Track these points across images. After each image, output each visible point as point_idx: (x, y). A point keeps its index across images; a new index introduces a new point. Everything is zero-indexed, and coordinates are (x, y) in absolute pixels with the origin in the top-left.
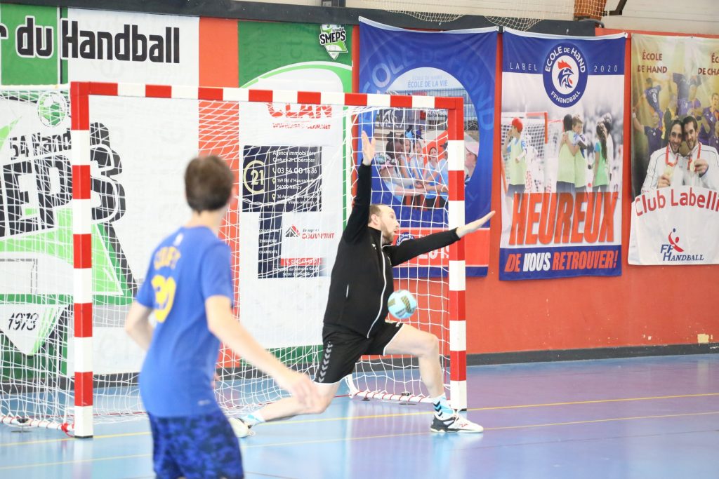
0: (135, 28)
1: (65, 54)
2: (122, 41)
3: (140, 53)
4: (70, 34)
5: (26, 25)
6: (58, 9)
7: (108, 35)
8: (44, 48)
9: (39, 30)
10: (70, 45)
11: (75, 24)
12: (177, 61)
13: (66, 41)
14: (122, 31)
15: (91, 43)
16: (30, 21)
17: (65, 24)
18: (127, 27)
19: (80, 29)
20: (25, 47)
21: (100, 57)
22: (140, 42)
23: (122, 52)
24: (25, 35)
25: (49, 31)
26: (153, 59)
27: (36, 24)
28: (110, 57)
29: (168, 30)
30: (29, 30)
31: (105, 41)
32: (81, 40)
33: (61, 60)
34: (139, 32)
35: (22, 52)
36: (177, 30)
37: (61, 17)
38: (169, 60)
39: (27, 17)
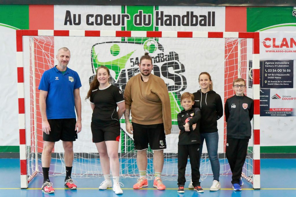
0: (192, 13)
1: (157, 24)
2: (185, 19)
3: (194, 22)
4: (160, 16)
5: (138, 14)
6: (154, 7)
7: (178, 16)
8: (147, 22)
9: (145, 16)
10: (160, 21)
11: (162, 13)
12: (213, 25)
13: (157, 19)
14: (186, 14)
15: (170, 20)
16: (141, 12)
17: (157, 13)
18: (188, 13)
19: (164, 14)
20: (138, 22)
21: (174, 25)
22: (194, 19)
23: (185, 22)
24: (138, 18)
25: (149, 16)
26: (201, 25)
27: (143, 13)
28: (179, 25)
29: (209, 13)
30: (140, 16)
31: (177, 19)
32: (165, 18)
33: (155, 27)
34: (194, 14)
35: (136, 24)
36: (214, 13)
37: (155, 10)
38: (209, 25)
39: (139, 11)
